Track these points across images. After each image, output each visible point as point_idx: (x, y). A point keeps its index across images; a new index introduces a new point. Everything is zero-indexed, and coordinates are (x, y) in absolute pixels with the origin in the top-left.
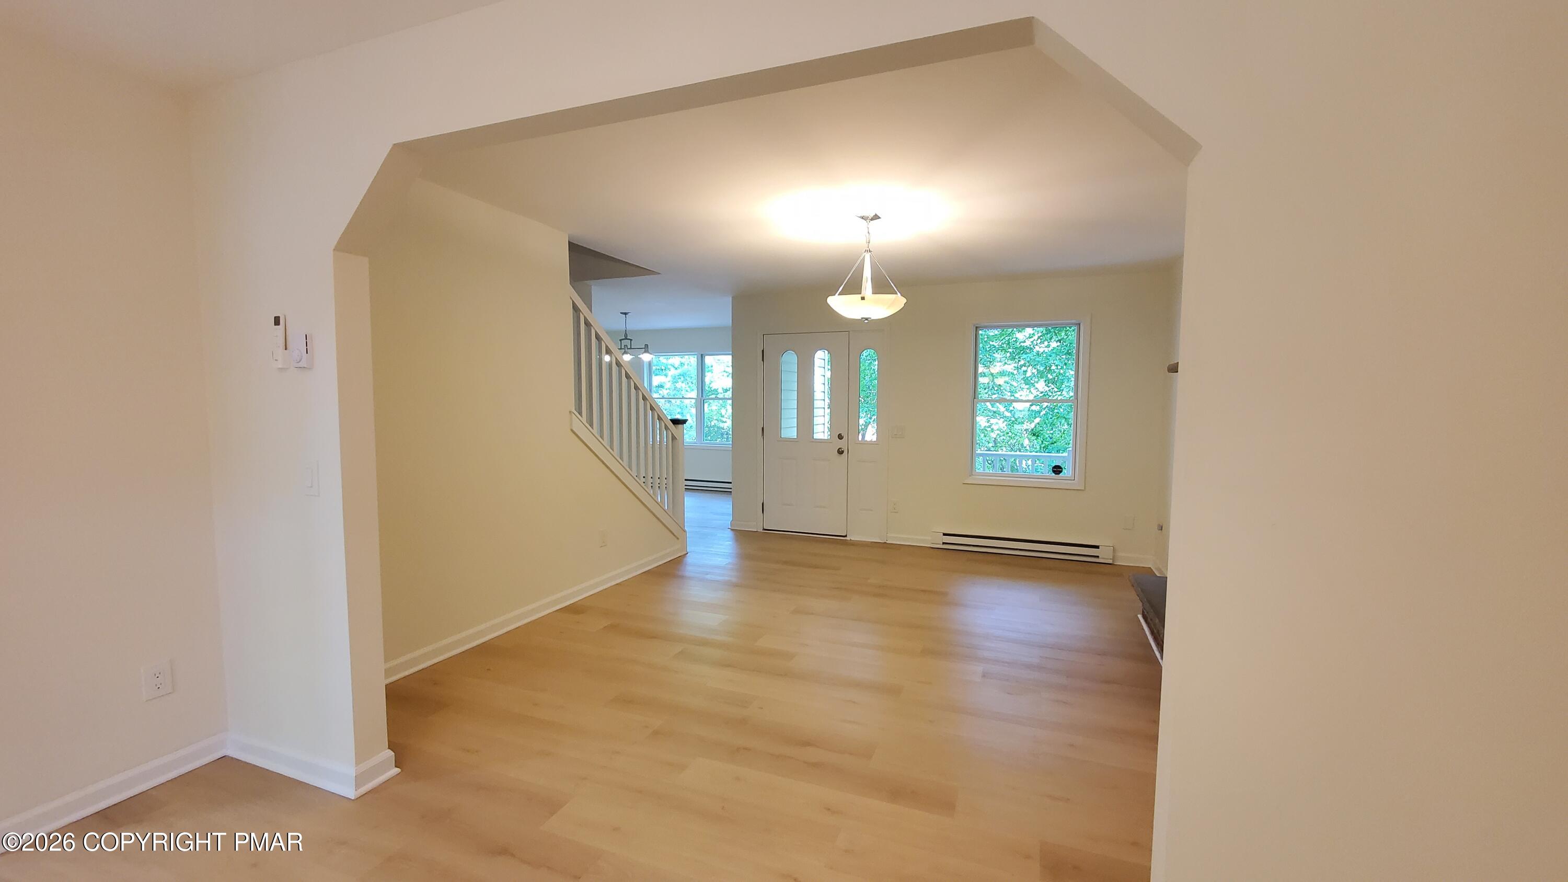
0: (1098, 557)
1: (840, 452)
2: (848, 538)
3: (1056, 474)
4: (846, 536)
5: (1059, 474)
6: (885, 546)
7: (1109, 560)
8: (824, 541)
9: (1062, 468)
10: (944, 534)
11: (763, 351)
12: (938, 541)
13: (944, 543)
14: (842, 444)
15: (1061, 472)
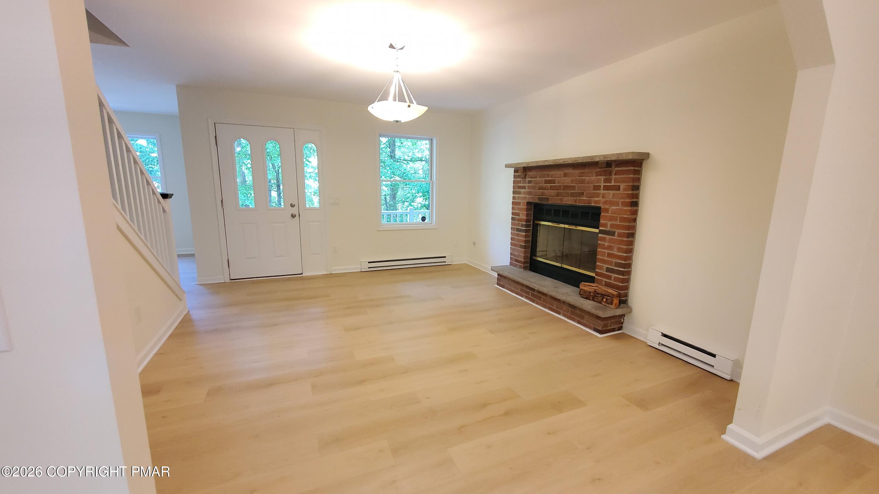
0: (445, 262)
1: (293, 216)
2: (304, 275)
3: (423, 221)
4: (302, 274)
5: (424, 221)
6: (330, 276)
7: (449, 263)
8: (289, 279)
9: (425, 218)
10: (369, 262)
11: (216, 136)
12: (365, 267)
13: (369, 268)
14: (295, 211)
15: (425, 220)
